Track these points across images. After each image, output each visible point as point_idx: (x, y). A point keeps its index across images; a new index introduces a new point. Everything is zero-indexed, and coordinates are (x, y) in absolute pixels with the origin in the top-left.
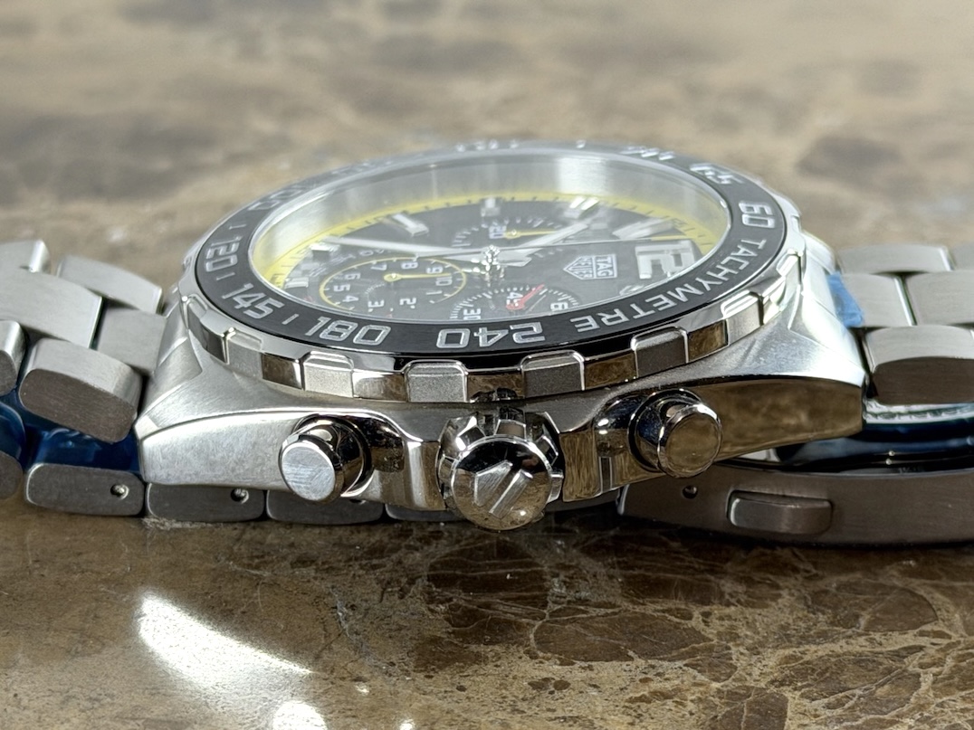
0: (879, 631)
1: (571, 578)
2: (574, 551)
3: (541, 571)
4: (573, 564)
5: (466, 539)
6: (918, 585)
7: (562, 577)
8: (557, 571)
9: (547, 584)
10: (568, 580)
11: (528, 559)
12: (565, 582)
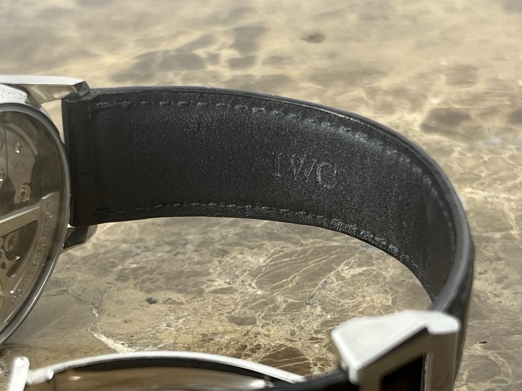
0: (472, 382)
1: (323, 365)
2: (324, 349)
3: (309, 362)
4: (324, 357)
5: (273, 348)
6: (491, 354)
7: (319, 366)
8: (316, 362)
9: (311, 370)
10: (321, 367)
11: (303, 357)
12: (320, 368)
